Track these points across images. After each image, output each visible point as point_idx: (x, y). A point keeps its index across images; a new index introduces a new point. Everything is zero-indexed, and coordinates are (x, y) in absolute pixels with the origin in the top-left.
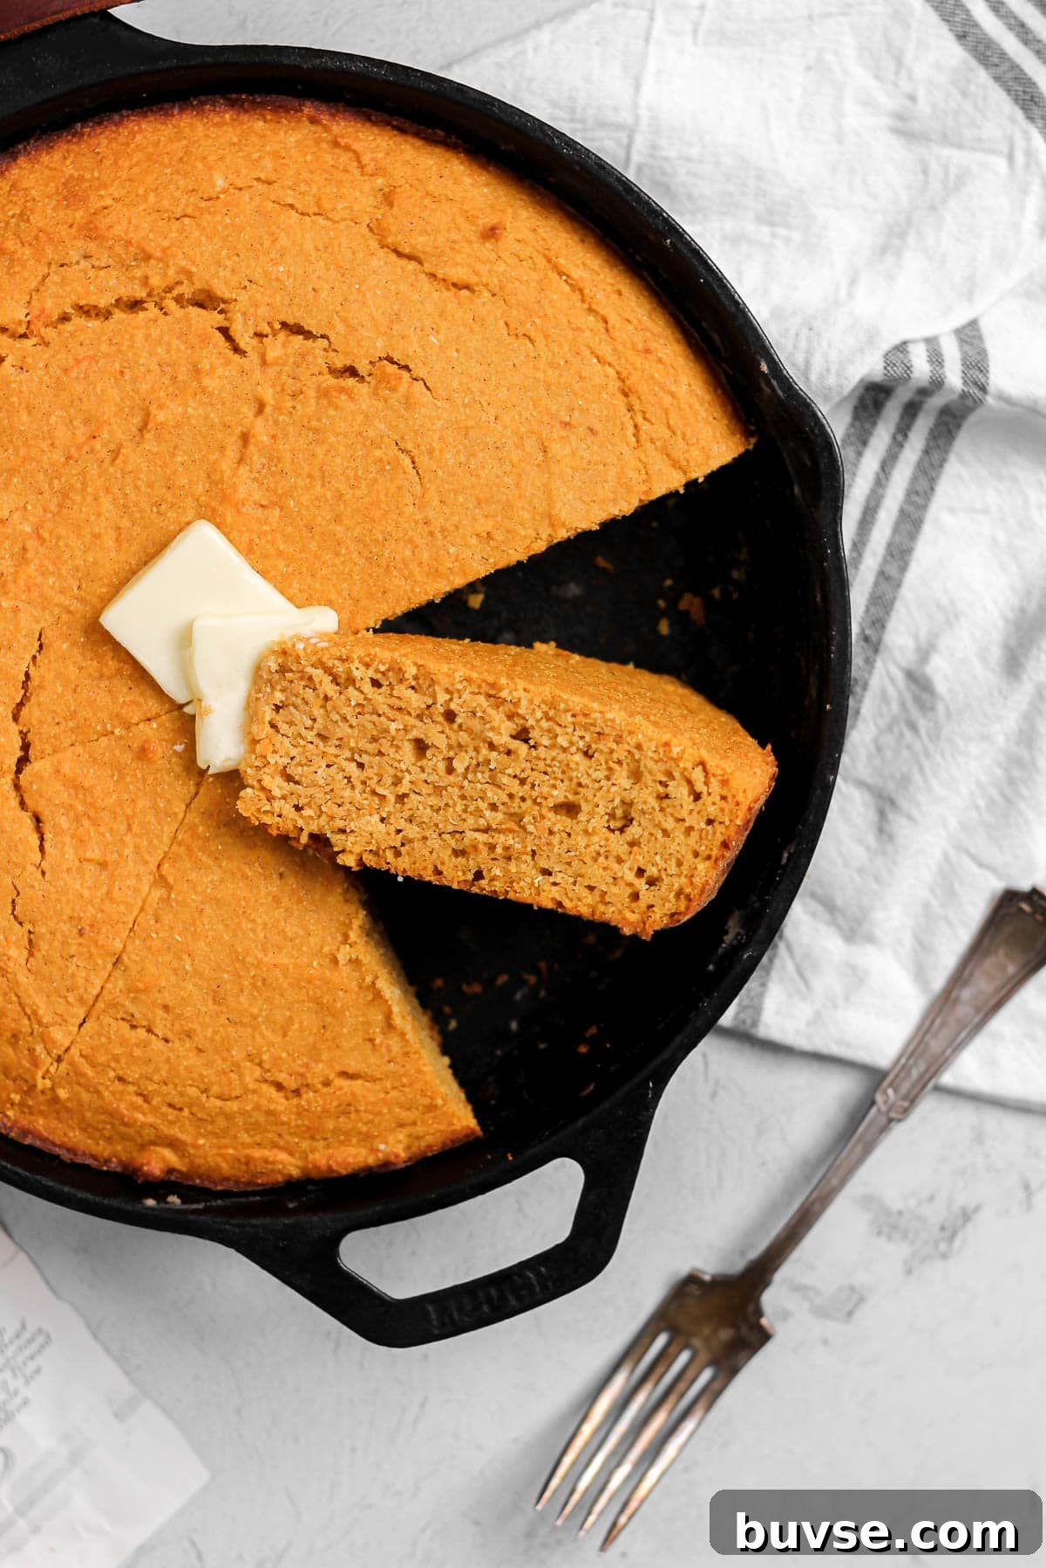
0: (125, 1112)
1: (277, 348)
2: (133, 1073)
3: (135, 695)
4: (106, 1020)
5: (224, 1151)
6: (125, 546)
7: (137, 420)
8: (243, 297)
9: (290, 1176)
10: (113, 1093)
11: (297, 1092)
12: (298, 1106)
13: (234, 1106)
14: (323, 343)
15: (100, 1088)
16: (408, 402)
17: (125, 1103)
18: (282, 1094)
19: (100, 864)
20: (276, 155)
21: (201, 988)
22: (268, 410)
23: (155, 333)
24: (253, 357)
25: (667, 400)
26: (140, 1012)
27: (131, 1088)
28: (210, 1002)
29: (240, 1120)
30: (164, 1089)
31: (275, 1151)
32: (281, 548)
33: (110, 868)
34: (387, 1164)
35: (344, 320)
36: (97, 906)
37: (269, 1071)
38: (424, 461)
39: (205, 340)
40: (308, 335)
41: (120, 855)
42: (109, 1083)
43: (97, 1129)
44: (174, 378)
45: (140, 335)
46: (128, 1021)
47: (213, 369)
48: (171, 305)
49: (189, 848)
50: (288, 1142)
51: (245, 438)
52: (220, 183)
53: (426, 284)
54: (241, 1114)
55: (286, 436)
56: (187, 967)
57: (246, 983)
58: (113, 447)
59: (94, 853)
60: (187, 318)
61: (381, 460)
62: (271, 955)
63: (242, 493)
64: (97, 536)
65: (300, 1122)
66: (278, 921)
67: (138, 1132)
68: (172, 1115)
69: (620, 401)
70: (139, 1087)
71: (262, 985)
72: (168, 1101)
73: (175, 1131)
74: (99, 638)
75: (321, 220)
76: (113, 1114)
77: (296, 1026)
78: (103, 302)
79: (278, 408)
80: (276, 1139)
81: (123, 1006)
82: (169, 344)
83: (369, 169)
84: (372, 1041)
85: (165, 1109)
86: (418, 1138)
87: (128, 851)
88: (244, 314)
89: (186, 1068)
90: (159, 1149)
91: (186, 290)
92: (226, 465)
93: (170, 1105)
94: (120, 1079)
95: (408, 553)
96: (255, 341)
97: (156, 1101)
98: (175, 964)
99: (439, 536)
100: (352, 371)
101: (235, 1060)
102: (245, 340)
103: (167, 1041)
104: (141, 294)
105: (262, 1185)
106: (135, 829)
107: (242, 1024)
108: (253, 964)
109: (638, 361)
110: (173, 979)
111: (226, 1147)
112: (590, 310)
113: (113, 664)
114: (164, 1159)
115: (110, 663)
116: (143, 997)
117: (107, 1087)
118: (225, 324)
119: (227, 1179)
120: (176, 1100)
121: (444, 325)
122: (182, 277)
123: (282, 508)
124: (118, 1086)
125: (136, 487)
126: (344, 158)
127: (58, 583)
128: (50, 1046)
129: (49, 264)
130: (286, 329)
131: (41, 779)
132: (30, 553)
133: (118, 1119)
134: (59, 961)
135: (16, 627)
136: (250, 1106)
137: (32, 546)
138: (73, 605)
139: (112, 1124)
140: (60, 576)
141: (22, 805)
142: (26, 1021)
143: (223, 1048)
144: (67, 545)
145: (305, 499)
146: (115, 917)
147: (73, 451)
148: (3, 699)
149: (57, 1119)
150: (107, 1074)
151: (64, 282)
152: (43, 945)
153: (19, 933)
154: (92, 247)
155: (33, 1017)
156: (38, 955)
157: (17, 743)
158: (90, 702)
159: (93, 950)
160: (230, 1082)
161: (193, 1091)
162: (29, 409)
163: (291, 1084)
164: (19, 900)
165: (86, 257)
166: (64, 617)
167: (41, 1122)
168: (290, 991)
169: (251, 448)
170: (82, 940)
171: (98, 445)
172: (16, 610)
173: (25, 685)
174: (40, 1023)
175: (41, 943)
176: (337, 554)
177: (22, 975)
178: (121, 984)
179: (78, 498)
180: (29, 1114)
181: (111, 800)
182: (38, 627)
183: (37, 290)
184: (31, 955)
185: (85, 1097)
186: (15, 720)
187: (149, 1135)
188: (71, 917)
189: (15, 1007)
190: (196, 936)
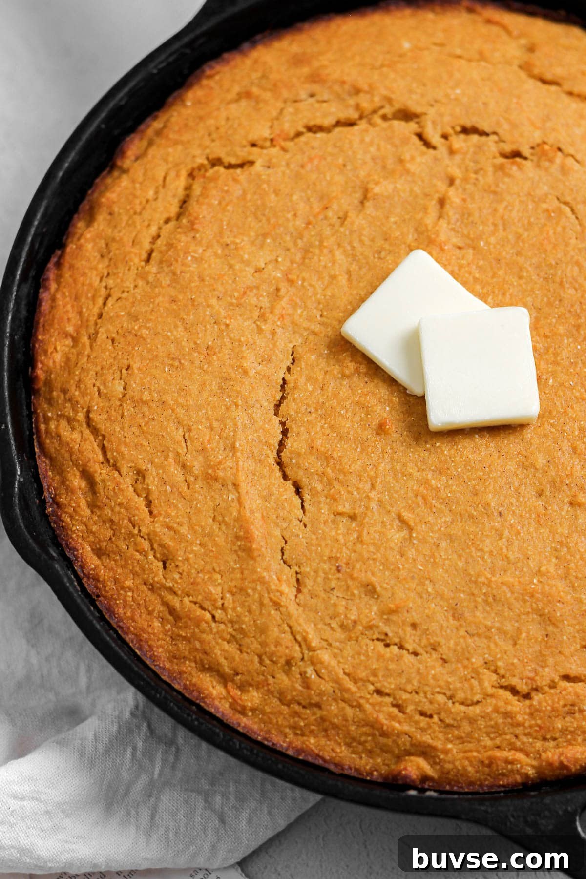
0: (385, 721)
1: (459, 142)
2: (388, 685)
3: (371, 387)
4: (365, 641)
5: (469, 754)
6: (355, 283)
7: (358, 195)
8: (432, 112)
9: (527, 775)
10: (373, 705)
11: (527, 696)
12: (531, 706)
13: (477, 709)
14: (494, 138)
15: (362, 701)
16: (564, 172)
17: (384, 714)
18: (516, 698)
19: (350, 517)
20: (445, 31)
21: (442, 607)
22: (457, 182)
23: (367, 139)
24: (442, 151)
26: (392, 631)
27: (388, 700)
28: (451, 618)
29: (482, 723)
30: (416, 698)
31: (513, 752)
32: (477, 276)
33: (359, 519)
35: (508, 121)
36: (350, 548)
37: (503, 677)
38: (580, 208)
39: (405, 141)
40: (483, 134)
41: (367, 508)
42: (369, 696)
43: (360, 743)
44: (384, 167)
45: (356, 145)
46: (382, 640)
47: (413, 158)
48: (377, 119)
49: (424, 498)
50: (523, 743)
51: (442, 202)
52: (407, 46)
53: (566, 99)
54: (482, 717)
55: (473, 199)
56: (430, 590)
57: (480, 600)
58: (341, 214)
59: (346, 508)
60: (390, 127)
61: (547, 211)
62: (498, 576)
63: (443, 237)
64: (333, 277)
65: (533, 722)
66: (501, 549)
67: (394, 741)
68: (423, 722)
70: (394, 698)
71: (493, 600)
72: (419, 708)
73: (427, 739)
75: (483, 64)
76: (374, 725)
77: (524, 635)
78: (328, 121)
79: (465, 180)
80: (514, 740)
81: (377, 627)
82: (378, 145)
83: (515, 34)
85: (417, 717)
87: (373, 505)
88: (433, 122)
89: (434, 677)
90: (412, 758)
91: (388, 110)
92: (430, 220)
93: (422, 714)
94: (379, 692)
96: (443, 140)
97: (410, 709)
98: (419, 588)
101: (475, 666)
102: (435, 138)
103: (416, 654)
104: (354, 115)
105: (503, 786)
106: (379, 487)
107: (479, 635)
108: (484, 584)
110: (419, 601)
111: (471, 751)
113: (351, 366)
114: (418, 768)
115: (349, 364)
116: (394, 618)
117: (367, 700)
118: (419, 130)
119: (471, 783)
120: (427, 708)
122: (385, 103)
123: (474, 248)
124: (377, 698)
125: (361, 241)
126: (495, 29)
127: (305, 313)
128: (318, 667)
129: (285, 101)
130: (465, 131)
131: (299, 455)
132: (283, 292)
133: (378, 729)
134: (323, 594)
135: (275, 345)
136: (489, 709)
137: (284, 287)
138: (317, 328)
139: (373, 735)
140: (306, 307)
141: (285, 477)
142: (297, 648)
143: (464, 656)
144: (310, 285)
145: (492, 240)
146: (366, 555)
147: (311, 218)
148: (266, 397)
149: (327, 736)
150: (367, 688)
151: (297, 111)
152: (309, 583)
153: (288, 574)
154: (316, 88)
155: (303, 643)
156: (305, 591)
157: (279, 429)
158: (335, 396)
159: (350, 582)
160: (472, 688)
161: (441, 698)
162: (277, 192)
163: (523, 688)
164: (287, 547)
165: (312, 95)
166: (311, 338)
167: (312, 741)
168: (517, 605)
169: (447, 207)
170: (340, 575)
171: (330, 214)
172: (273, 333)
173: (283, 387)
174: (310, 649)
175: (307, 581)
176: (520, 278)
177: (293, 608)
178: (375, 608)
179: (317, 251)
180: (303, 735)
181: (358, 466)
182: (291, 345)
183: (277, 119)
184: (299, 591)
185: (349, 712)
186: (276, 414)
187: (405, 745)
188: (330, 558)
189: (287, 637)
190: (435, 565)
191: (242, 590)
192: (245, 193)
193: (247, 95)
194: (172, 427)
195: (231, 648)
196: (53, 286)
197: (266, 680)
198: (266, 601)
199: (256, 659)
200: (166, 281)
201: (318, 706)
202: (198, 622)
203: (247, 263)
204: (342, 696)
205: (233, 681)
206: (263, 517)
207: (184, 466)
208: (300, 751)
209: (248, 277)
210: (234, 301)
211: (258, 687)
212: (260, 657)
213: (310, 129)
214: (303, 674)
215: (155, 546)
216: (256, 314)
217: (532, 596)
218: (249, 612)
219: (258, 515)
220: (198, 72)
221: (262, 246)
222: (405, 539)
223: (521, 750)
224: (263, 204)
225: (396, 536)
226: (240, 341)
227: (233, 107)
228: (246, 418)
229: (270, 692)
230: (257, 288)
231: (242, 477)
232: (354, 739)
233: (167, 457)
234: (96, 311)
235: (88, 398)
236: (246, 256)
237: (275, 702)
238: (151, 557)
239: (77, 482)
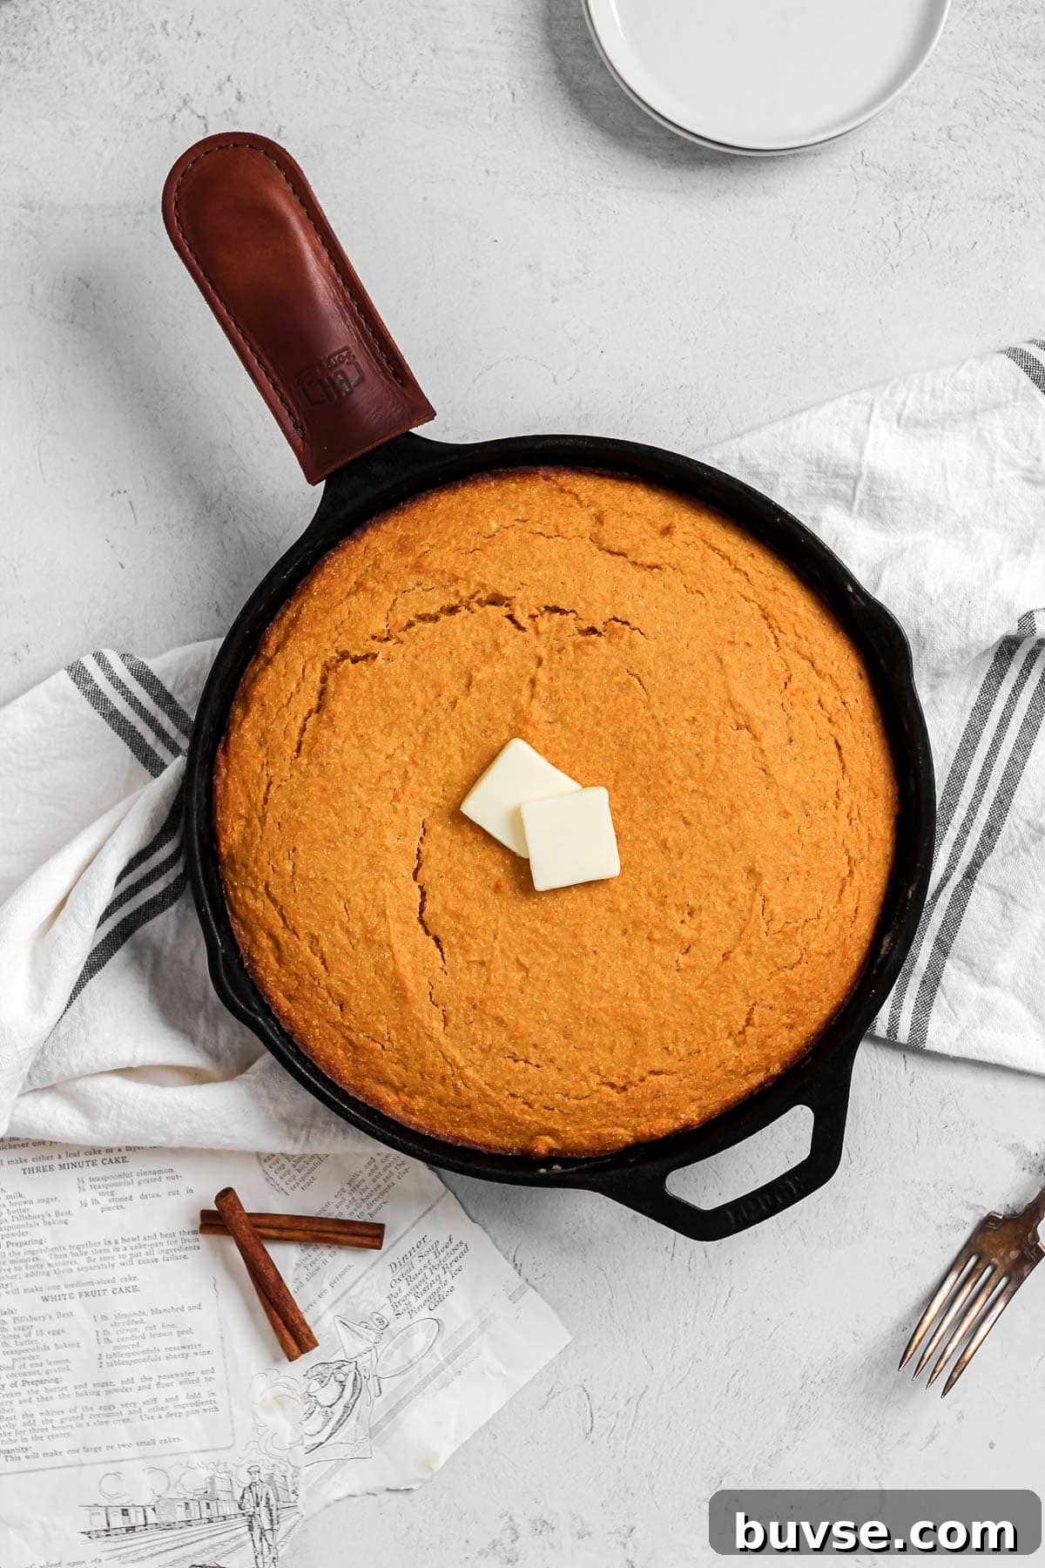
0: (518, 1116)
1: (544, 623)
2: (520, 1090)
3: (487, 852)
4: (499, 1059)
5: (583, 1133)
6: (468, 759)
7: (464, 681)
8: (519, 595)
9: (627, 1142)
10: (509, 1105)
11: (624, 1088)
12: (626, 1097)
13: (586, 1102)
14: (572, 615)
15: (501, 1103)
16: (632, 645)
17: (517, 1109)
18: (615, 1091)
19: (480, 963)
20: (527, 504)
21: (555, 1030)
22: (544, 662)
23: (468, 625)
24: (531, 631)
25: (793, 618)
26: (519, 1051)
27: (520, 1100)
28: (562, 1038)
29: (591, 1111)
30: (541, 1097)
31: (616, 1128)
32: (566, 746)
33: (487, 964)
34: (687, 1127)
35: (584, 599)
36: (482, 989)
37: (605, 1077)
38: (646, 679)
39: (499, 625)
40: (562, 612)
41: (492, 956)
42: (506, 1099)
43: (501, 1130)
44: (483, 651)
45: (459, 629)
46: (513, 1058)
47: (507, 642)
48: (475, 606)
49: (535, 944)
50: (623, 1121)
51: (533, 682)
52: (494, 526)
53: (631, 569)
54: (591, 1107)
55: (558, 676)
56: (545, 1018)
57: (583, 1023)
58: (452, 699)
59: (475, 957)
60: (486, 613)
61: (619, 683)
62: (596, 1003)
63: (536, 717)
64: (450, 757)
65: (629, 1107)
66: (597, 981)
67: (528, 1128)
68: (548, 1113)
69: (763, 624)
70: (525, 1099)
71: (593, 1022)
72: (544, 1105)
73: (551, 1124)
74: (459, 820)
75: (559, 538)
76: (510, 1119)
77: (618, 1046)
78: (433, 610)
79: (550, 659)
80: (615, 1120)
81: (508, 1048)
82: (477, 631)
83: (586, 503)
84: (667, 1048)
85: (543, 1110)
86: (704, 1107)
87: (497, 952)
88: (521, 605)
89: (553, 1082)
90: (542, 1137)
91: (483, 595)
92: (524, 700)
93: (546, 1108)
94: (512, 1095)
95: (645, 737)
96: (530, 621)
97: (536, 1106)
98: (537, 1017)
99: (662, 724)
100: (593, 630)
101: (583, 1072)
102: (524, 621)
103: (538, 1066)
104: (455, 602)
105: (610, 1151)
106: (500, 937)
107: (583, 1049)
108: (585, 1010)
109: (771, 596)
110: (537, 1027)
111: (584, 1130)
112: (736, 569)
113: (471, 835)
114: (547, 1144)
115: (469, 834)
116: (519, 1041)
117: (505, 1102)
118: (511, 612)
119: (587, 1151)
120: (549, 1104)
121: (646, 593)
122: (479, 588)
123: (562, 722)
124: (512, 1100)
125: (470, 723)
126: (569, 498)
127: (430, 790)
128: (466, 1081)
129: (396, 593)
130: (548, 610)
131: (436, 914)
132: (410, 774)
133: (514, 1120)
134: (464, 1026)
135: (408, 821)
136: (596, 1101)
137: (410, 768)
138: (442, 802)
139: (511, 1125)
140: (430, 785)
141: (427, 933)
142: (449, 1067)
143: (574, 1066)
144: (432, 765)
145: (576, 714)
146: (494, 994)
147: (428, 706)
148: (405, 867)
149: (476, 1127)
150: (503, 1093)
151: (407, 602)
152: (453, 1018)
153: (437, 1011)
154: (421, 578)
155: (453, 1063)
156: (451, 1024)
157: (418, 893)
158: (460, 861)
159: (484, 1017)
160: (582, 1087)
161: (558, 1096)
162: (397, 684)
163: (620, 1083)
164: (433, 992)
165: (419, 585)
166: (437, 810)
167: (466, 1130)
168: (612, 1025)
169: (538, 688)
170: (475, 1012)
171: (442, 700)
172: (406, 810)
173: (418, 857)
174: (458, 1067)
175: (451, 1016)
176: (601, 746)
177: (443, 1040)
178: (504, 1035)
179: (435, 735)
180: (458, 1126)
181: (481, 922)
182: (421, 819)
183: (391, 610)
184: (446, 1024)
185: (492, 1110)
186: (415, 879)
187: (535, 1129)
188: (467, 998)
189: (441, 1059)
190: (548, 998)
191: (403, 1028)
192: (371, 686)
193: (363, 586)
194: (335, 899)
195: (399, 1068)
196: (224, 771)
197: (428, 1090)
198: (422, 1035)
199: (418, 1076)
200: (315, 772)
201: (469, 1107)
202: (372, 1051)
203: (379, 751)
204: (485, 1099)
205: (402, 1091)
206: (413, 969)
207: (347, 931)
208: (457, 1139)
209: (381, 763)
210: (372, 786)
211: (422, 1094)
212: (421, 1074)
213: (419, 618)
214: (455, 1086)
215: (333, 995)
216: (391, 795)
217: (623, 1016)
218: (410, 1042)
219: (409, 969)
220: (320, 562)
221: (390, 734)
222: (523, 979)
223: (621, 1126)
224: (387, 696)
225: (517, 976)
226: (380, 821)
227: (354, 599)
228: (392, 887)
229: (431, 1098)
230: (390, 772)
231: (393, 939)
232: (497, 1128)
233: (333, 925)
234: (262, 795)
235: (265, 874)
236: (378, 745)
237: (436, 1105)
238: (330, 1003)
239: (265, 942)
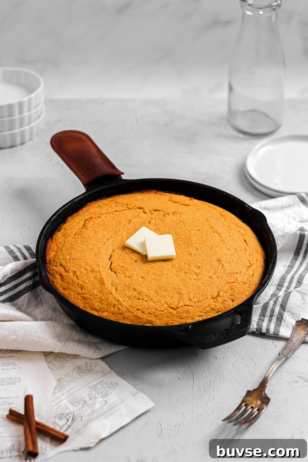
2: (140, 308)
3: (133, 254)
4: (133, 300)
7: (128, 222)
8: (146, 207)
11: (176, 309)
12: (177, 311)
13: (163, 312)
14: (162, 211)
15: (134, 312)
16: (180, 216)
17: (139, 314)
18: (173, 309)
19: (129, 277)
21: (153, 292)
22: (153, 219)
23: (130, 212)
24: (149, 214)
26: (141, 297)
27: (140, 311)
28: (155, 294)
29: (164, 315)
30: (147, 310)
31: (173, 321)
33: (131, 277)
35: (166, 208)
36: (129, 282)
37: (169, 305)
38: (185, 222)
39: (140, 212)
40: (159, 211)
41: (133, 275)
44: (135, 217)
45: (127, 213)
46: (138, 299)
47: (142, 215)
48: (133, 209)
49: (148, 273)
50: (175, 319)
51: (150, 222)
53: (181, 205)
56: (150, 289)
57: (162, 290)
58: (124, 225)
59: (128, 275)
60: (136, 210)
61: (176, 223)
62: (167, 286)
65: (178, 315)
66: (168, 281)
68: (149, 315)
69: (221, 216)
70: (142, 310)
71: (166, 290)
72: (148, 312)
73: (151, 319)
74: (126, 248)
75: (159, 200)
77: (174, 297)
78: (120, 210)
79: (155, 218)
80: (173, 318)
81: (137, 296)
82: (133, 213)
83: (167, 196)
84: (191, 299)
85: (148, 314)
87: (135, 275)
88: (147, 209)
89: (152, 306)
91: (135, 207)
92: (147, 225)
93: (149, 313)
94: (138, 309)
96: (149, 212)
97: (146, 312)
98: (147, 289)
99: (190, 230)
100: (169, 214)
101: (162, 303)
102: (147, 212)
103: (146, 301)
106: (136, 271)
107: (163, 297)
108: (163, 287)
110: (147, 291)
111: (162, 321)
115: (127, 251)
116: (141, 294)
117: (135, 311)
118: (143, 211)
120: (150, 312)
121: (185, 209)
124: (137, 311)
126: (162, 195)
127: (116, 243)
128: (122, 305)
129: (109, 207)
130: (155, 211)
131: (115, 267)
133: (138, 317)
134: (122, 291)
135: (108, 248)
136: (166, 312)
137: (110, 238)
138: (119, 245)
139: (137, 319)
141: (112, 271)
142: (116, 302)
143: (159, 301)
144: (117, 238)
146: (133, 283)
147: (117, 226)
148: (106, 257)
150: (134, 309)
151: (112, 208)
153: (114, 288)
154: (117, 204)
155: (118, 301)
156: (118, 291)
157: (110, 263)
158: (124, 256)
159: (129, 288)
160: (161, 308)
161: (154, 310)
162: (108, 221)
163: (175, 307)
164: (113, 283)
166: (117, 247)
168: (172, 291)
170: (127, 287)
171: (121, 225)
172: (108, 246)
173: (111, 256)
174: (120, 302)
175: (118, 289)
177: (115, 294)
178: (136, 293)
179: (118, 232)
181: (130, 268)
182: (112, 249)
183: (107, 210)
184: (116, 291)
185: (130, 314)
186: (109, 260)
187: (145, 321)
188: (124, 284)
189: (114, 300)
190: (151, 284)
191: (102, 292)
192: (99, 222)
193: (99, 206)
194: (82, 263)
195: (100, 304)
196: (50, 243)
197: (109, 309)
198: (108, 293)
199: (106, 306)
200: (80, 238)
201: (122, 314)
202: (90, 299)
203: (101, 234)
204: (128, 311)
205: (100, 311)
206: (106, 277)
207: (86, 270)
210: (98, 240)
211: (106, 311)
213: (115, 211)
214: (118, 307)
215: (79, 285)
216: (103, 243)
217: (176, 289)
218: (104, 296)
220: (86, 204)
221: (104, 231)
222: (143, 280)
223: (175, 321)
224: (104, 224)
225: (141, 280)
226: (99, 247)
227: (96, 209)
228: (102, 260)
229: (110, 312)
230: (103, 238)
231: (101, 270)
232: (132, 321)
233: (81, 268)
234: (62, 245)
235: (60, 261)
237: (111, 314)
238: (78, 288)
239: (58, 276)
